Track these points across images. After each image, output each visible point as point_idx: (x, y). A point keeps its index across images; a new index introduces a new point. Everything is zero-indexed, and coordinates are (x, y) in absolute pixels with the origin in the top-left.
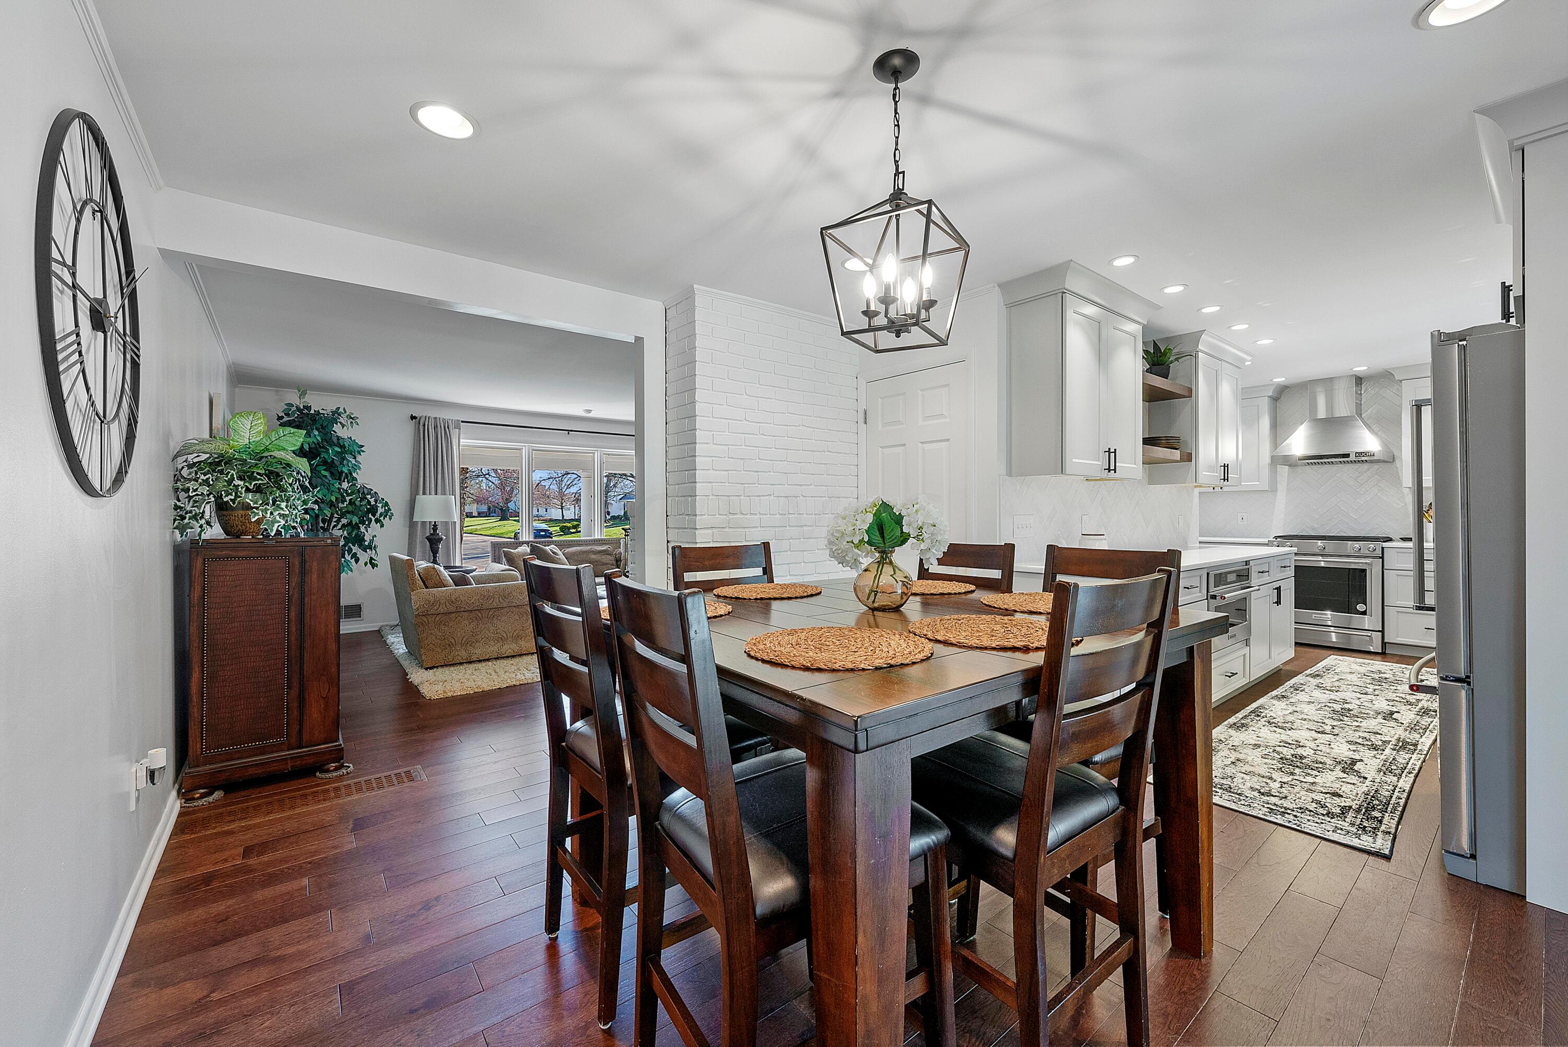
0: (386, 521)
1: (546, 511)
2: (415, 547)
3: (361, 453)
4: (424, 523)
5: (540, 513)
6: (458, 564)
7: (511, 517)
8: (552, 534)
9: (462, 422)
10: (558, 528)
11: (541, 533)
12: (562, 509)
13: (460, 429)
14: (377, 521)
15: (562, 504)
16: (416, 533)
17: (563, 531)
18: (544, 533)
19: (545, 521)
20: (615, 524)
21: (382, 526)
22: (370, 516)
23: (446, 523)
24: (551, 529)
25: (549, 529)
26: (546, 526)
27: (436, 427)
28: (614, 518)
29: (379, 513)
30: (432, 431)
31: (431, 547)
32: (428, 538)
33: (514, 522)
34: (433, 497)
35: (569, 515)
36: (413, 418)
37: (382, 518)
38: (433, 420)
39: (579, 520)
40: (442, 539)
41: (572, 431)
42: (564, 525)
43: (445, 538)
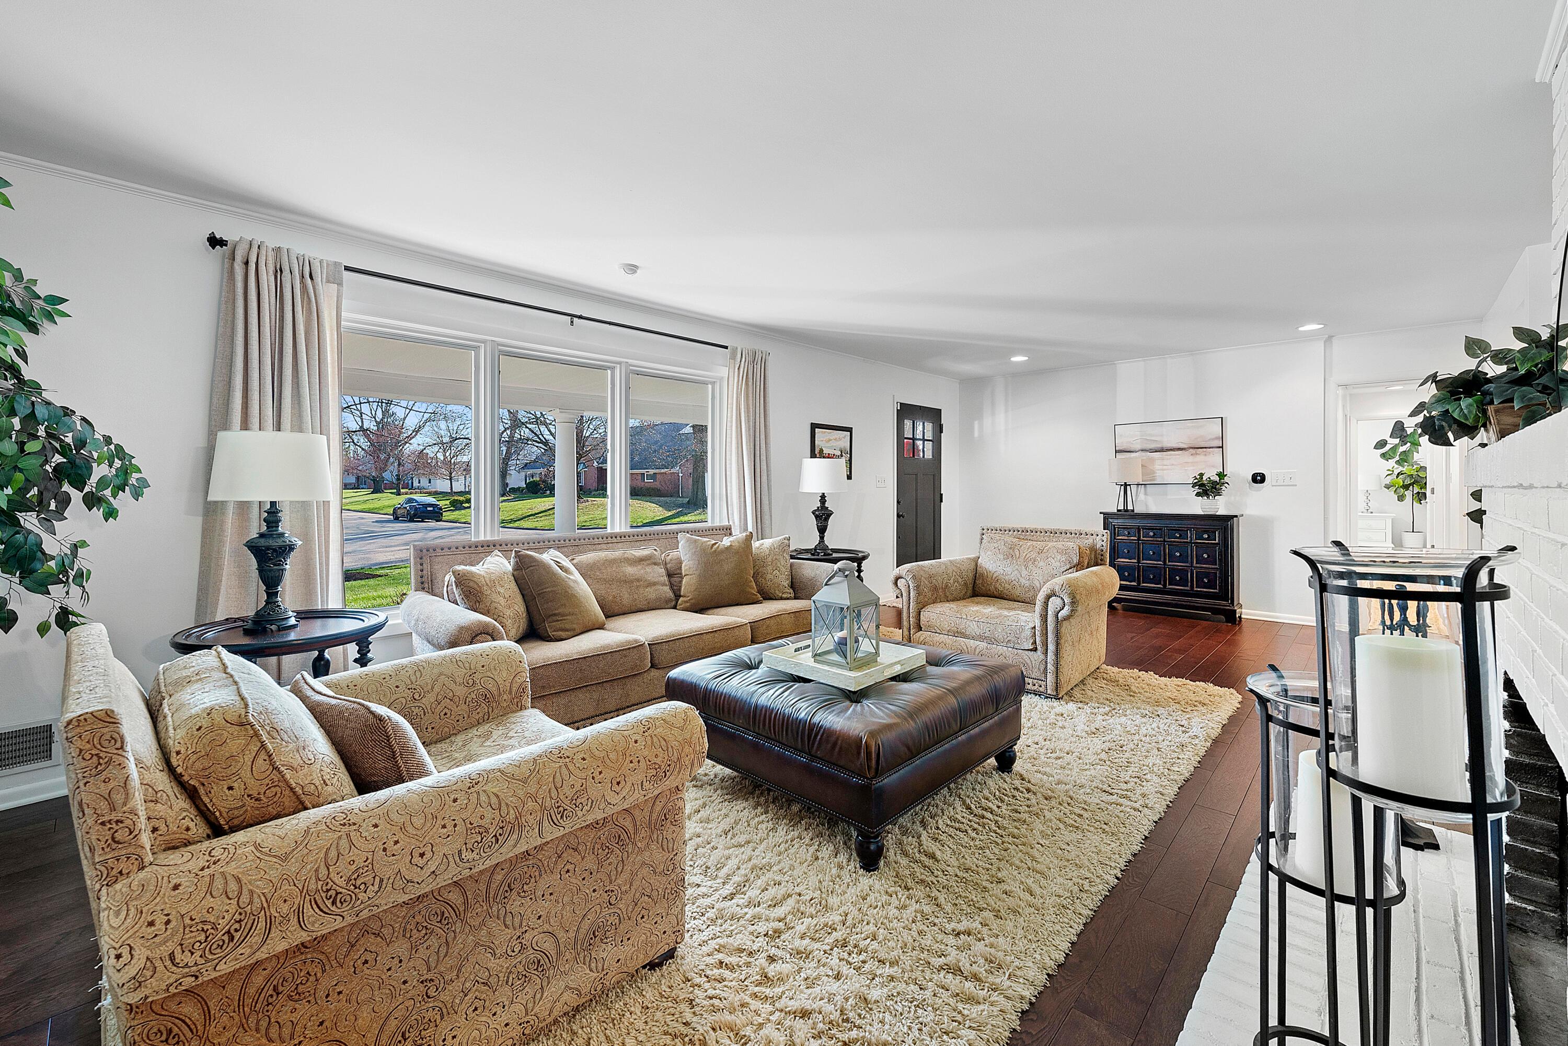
0: (123, 501)
1: (430, 482)
2: (219, 567)
3: (57, 318)
4: (243, 506)
5: (422, 484)
6: (334, 603)
7: (386, 489)
8: (441, 509)
9: (347, 269)
10: (448, 502)
11: (428, 509)
12: (451, 479)
13: (340, 284)
14: (92, 501)
15: (451, 474)
16: (222, 530)
17: (454, 506)
18: (432, 509)
19: (430, 494)
20: (517, 497)
21: (111, 514)
22: (66, 487)
23: (305, 506)
24: (441, 503)
25: (438, 503)
26: (434, 500)
27: (279, 271)
28: (514, 490)
29: (94, 479)
30: (267, 280)
31: (261, 570)
32: (253, 547)
33: (390, 495)
34: (269, 434)
35: (458, 486)
36: (214, 242)
37: (107, 493)
38: (271, 253)
39: (469, 493)
40: (291, 548)
41: (580, 317)
42: (456, 498)
43: (300, 543)
